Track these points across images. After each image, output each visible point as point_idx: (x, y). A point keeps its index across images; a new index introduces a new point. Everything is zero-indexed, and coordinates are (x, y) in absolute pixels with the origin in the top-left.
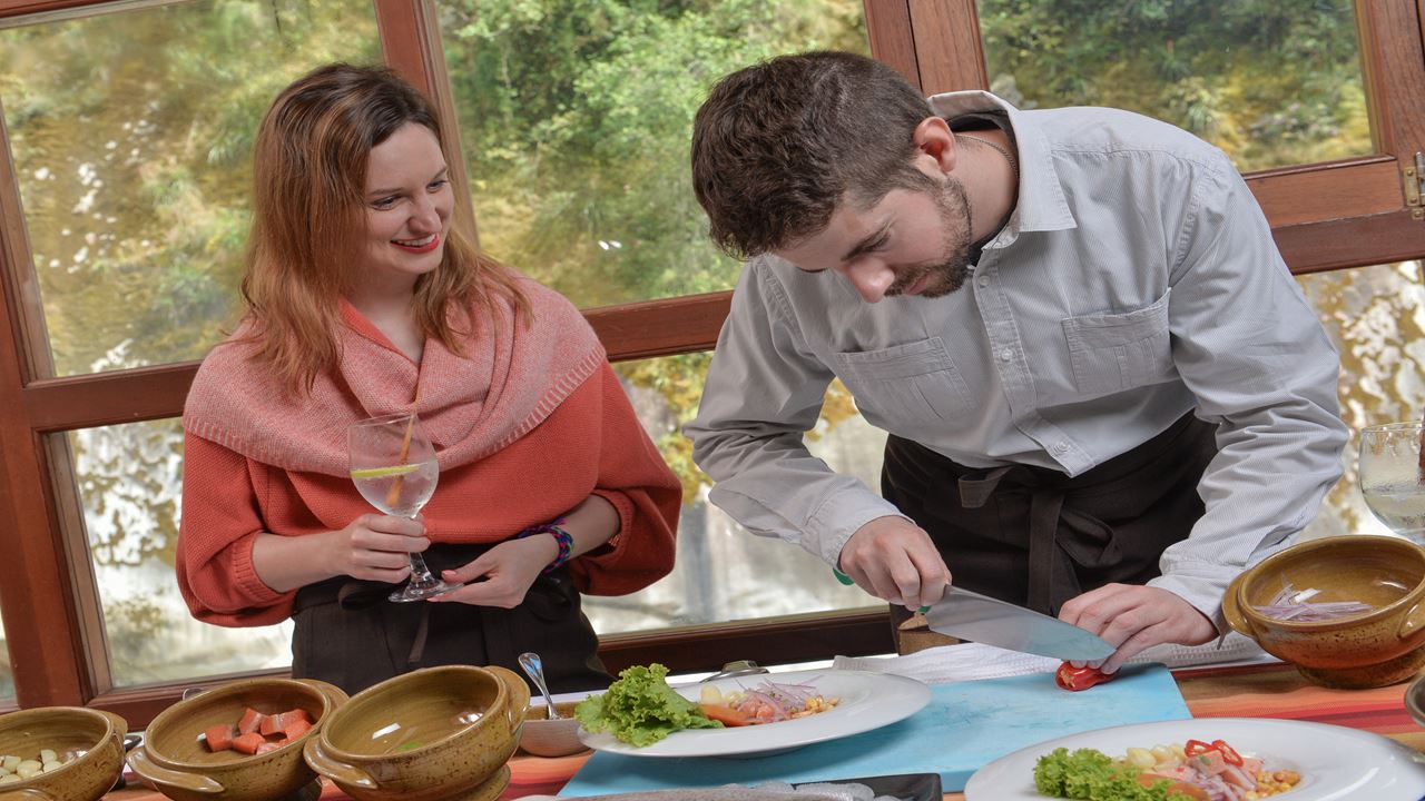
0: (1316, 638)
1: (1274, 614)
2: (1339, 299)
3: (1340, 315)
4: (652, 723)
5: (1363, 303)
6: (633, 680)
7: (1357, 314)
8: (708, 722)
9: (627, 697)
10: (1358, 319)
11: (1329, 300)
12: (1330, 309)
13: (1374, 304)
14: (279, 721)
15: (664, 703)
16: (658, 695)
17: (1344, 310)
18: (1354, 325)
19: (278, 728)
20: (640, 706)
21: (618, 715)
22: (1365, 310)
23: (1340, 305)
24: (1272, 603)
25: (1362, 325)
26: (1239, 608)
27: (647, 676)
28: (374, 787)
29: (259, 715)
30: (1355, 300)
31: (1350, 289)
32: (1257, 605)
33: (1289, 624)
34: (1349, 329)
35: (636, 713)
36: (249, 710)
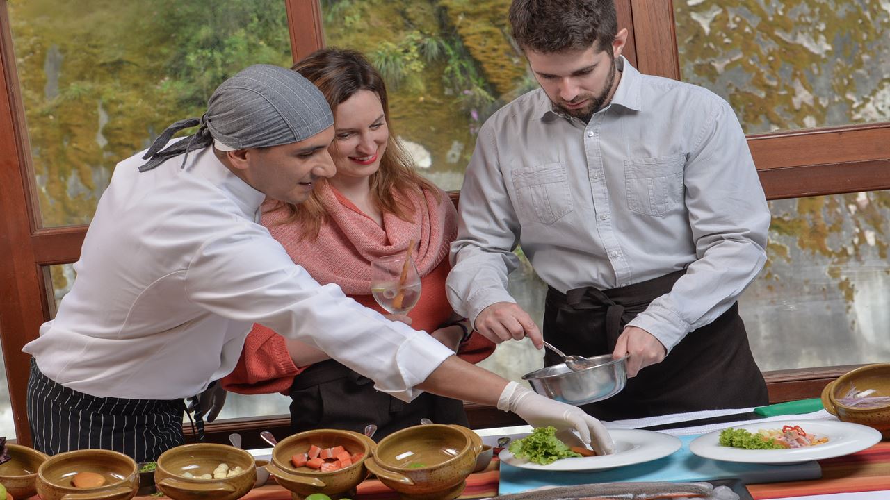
0: (869, 416)
1: (846, 403)
2: (850, 81)
3: (849, 96)
4: (547, 455)
5: (872, 85)
6: (539, 434)
7: (866, 96)
8: (575, 454)
9: (535, 443)
10: (867, 101)
11: (842, 82)
12: (842, 90)
13: (882, 87)
14: (330, 452)
15: (555, 446)
16: (552, 443)
17: (854, 92)
18: (863, 106)
19: (330, 456)
20: (541, 447)
21: (530, 451)
22: (874, 93)
23: (850, 86)
24: (846, 397)
25: (869, 106)
26: (830, 400)
27: (547, 432)
28: (412, 484)
29: (319, 449)
30: (865, 82)
31: (861, 71)
32: (839, 398)
33: (855, 408)
34: (857, 110)
35: (540, 451)
36: (313, 446)
